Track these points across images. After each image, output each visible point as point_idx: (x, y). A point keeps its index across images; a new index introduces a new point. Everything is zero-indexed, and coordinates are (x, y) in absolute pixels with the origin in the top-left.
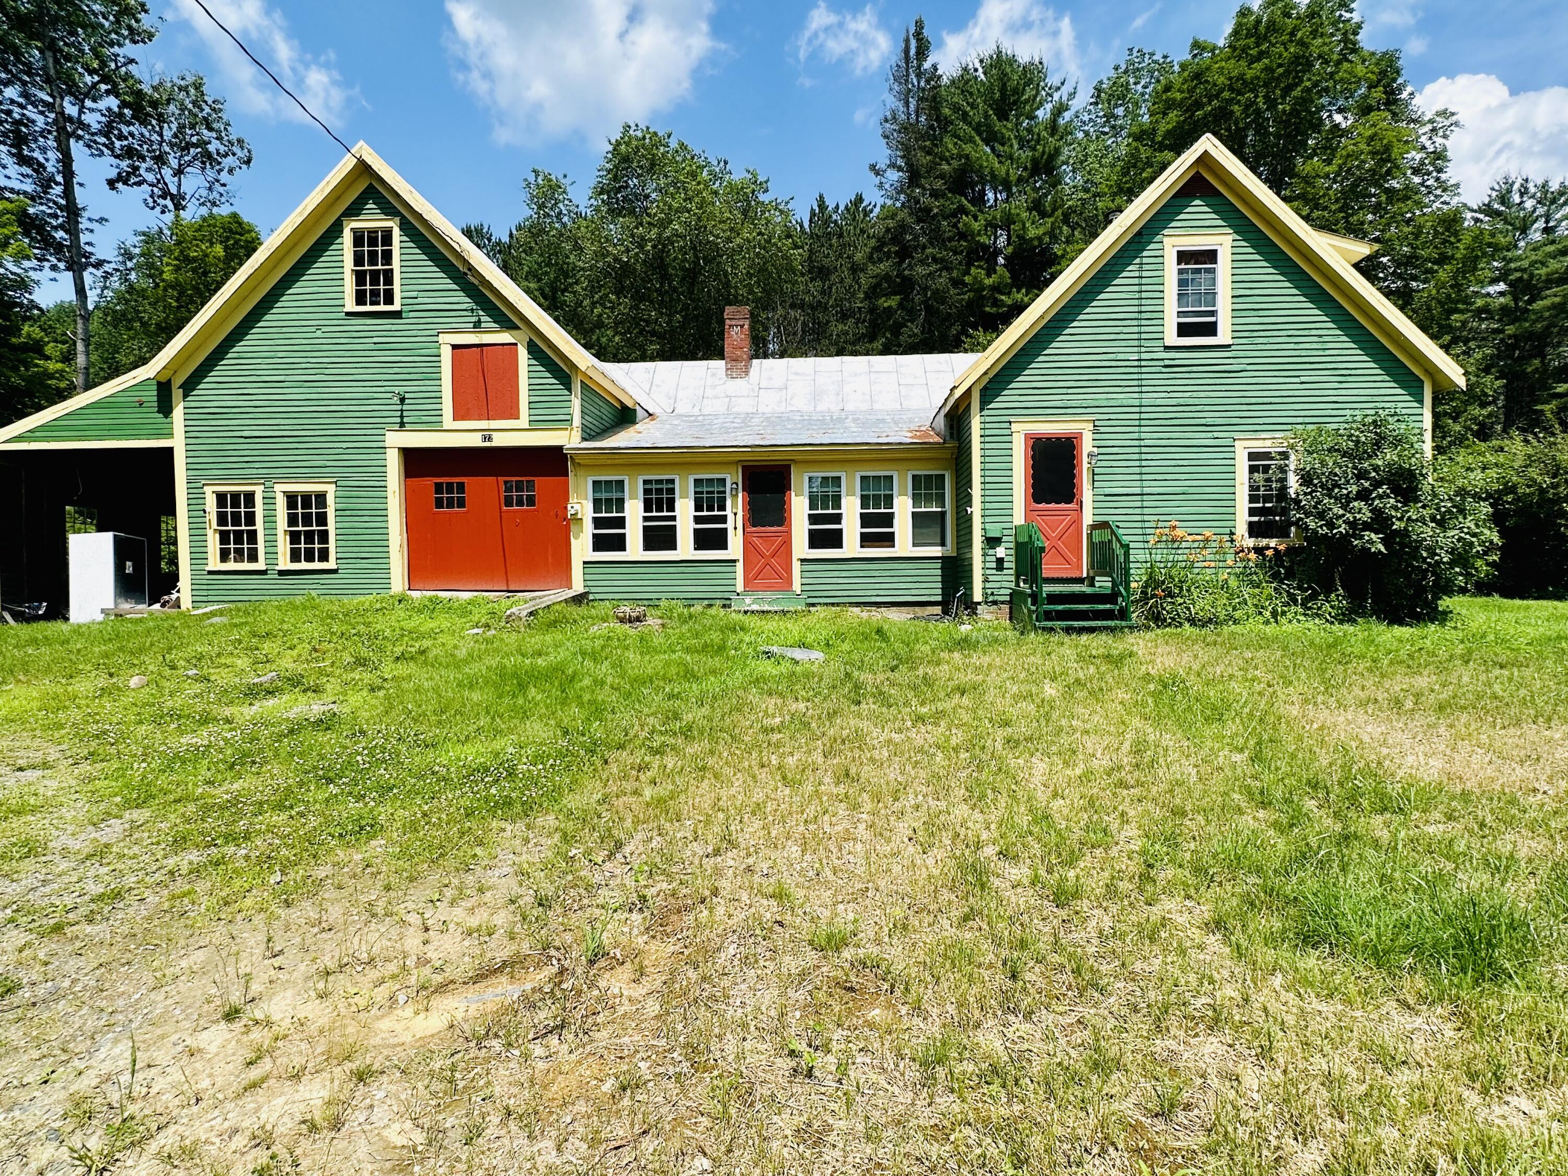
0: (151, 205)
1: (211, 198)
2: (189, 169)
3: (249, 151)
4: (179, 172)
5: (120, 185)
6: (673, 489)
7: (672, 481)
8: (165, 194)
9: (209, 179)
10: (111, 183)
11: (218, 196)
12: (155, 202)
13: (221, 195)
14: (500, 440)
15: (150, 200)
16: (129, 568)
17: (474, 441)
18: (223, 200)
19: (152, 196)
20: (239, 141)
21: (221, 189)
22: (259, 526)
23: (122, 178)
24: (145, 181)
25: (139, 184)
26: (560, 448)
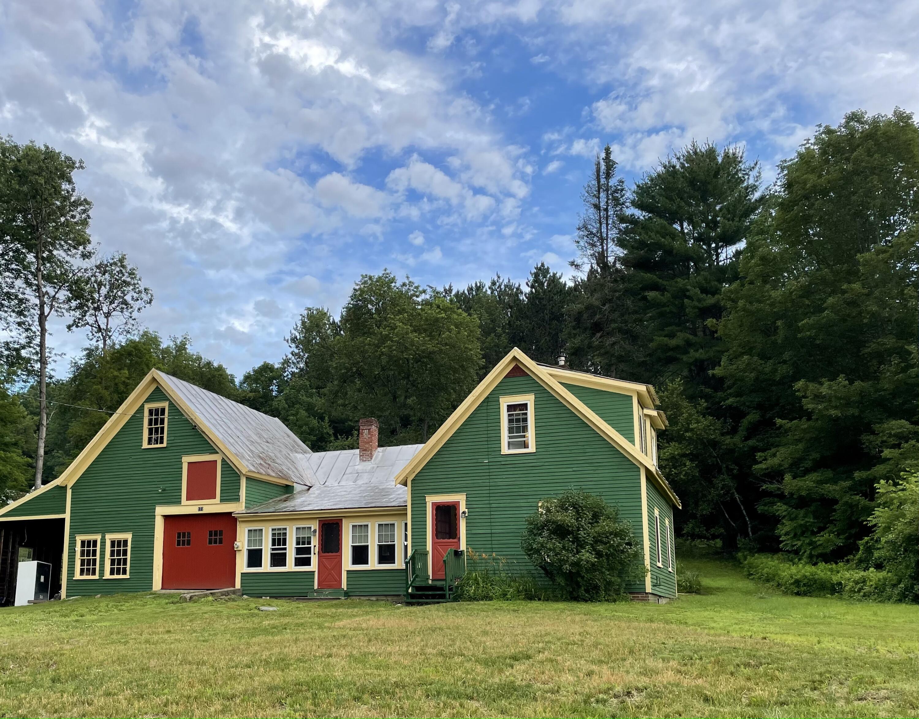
0: (91, 337)
1: (126, 328)
2: (114, 313)
3: (152, 296)
4: (108, 315)
5: (74, 328)
6: (286, 533)
7: (285, 529)
8: (100, 329)
9: (125, 317)
10: (69, 327)
11: (131, 327)
12: (93, 335)
13: (133, 325)
14: (207, 510)
15: (90, 334)
16: (42, 579)
17: (194, 510)
18: (134, 328)
19: (92, 332)
20: (145, 289)
21: (133, 322)
22: (98, 557)
23: (76, 324)
24: (88, 324)
25: (85, 325)
26: (230, 513)
